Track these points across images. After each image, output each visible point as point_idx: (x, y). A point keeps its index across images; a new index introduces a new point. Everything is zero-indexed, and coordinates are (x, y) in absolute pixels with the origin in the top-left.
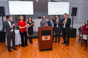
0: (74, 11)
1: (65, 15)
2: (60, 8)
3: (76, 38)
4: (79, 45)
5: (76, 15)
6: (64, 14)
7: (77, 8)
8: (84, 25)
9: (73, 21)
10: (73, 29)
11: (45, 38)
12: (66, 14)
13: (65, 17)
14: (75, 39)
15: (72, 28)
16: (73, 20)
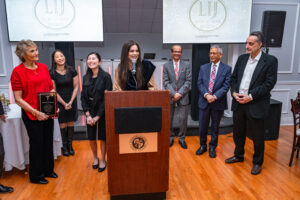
0: (272, 26)
2: (212, 13)
3: (280, 140)
4: (292, 175)
5: (278, 44)
7: (284, 14)
11: (135, 145)
14: (276, 148)
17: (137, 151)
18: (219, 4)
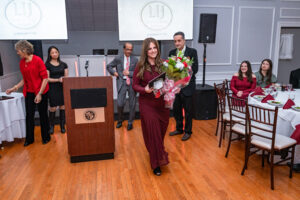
0: (208, 26)
1: (179, 37)
5: (213, 40)
6: (176, 34)
7: (215, 16)
8: (237, 74)
9: (204, 62)
10: (205, 88)
12: (182, 34)
13: (177, 43)
15: (204, 85)
16: (205, 57)
17: (90, 122)
18: (166, 7)
